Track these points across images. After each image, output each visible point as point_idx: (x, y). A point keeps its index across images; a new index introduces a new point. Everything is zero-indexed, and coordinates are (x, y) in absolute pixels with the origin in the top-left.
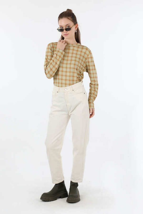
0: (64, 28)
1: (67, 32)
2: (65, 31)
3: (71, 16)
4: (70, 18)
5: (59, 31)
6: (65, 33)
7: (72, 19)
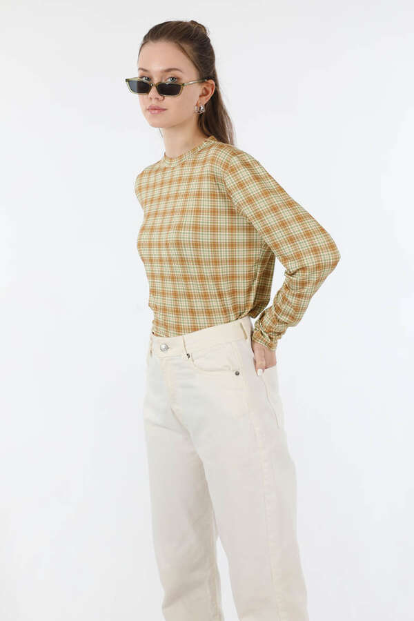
0: (156, 80)
1: (160, 97)
2: (153, 91)
3: (196, 45)
4: (187, 47)
5: (132, 89)
6: (154, 103)
7: (195, 54)
